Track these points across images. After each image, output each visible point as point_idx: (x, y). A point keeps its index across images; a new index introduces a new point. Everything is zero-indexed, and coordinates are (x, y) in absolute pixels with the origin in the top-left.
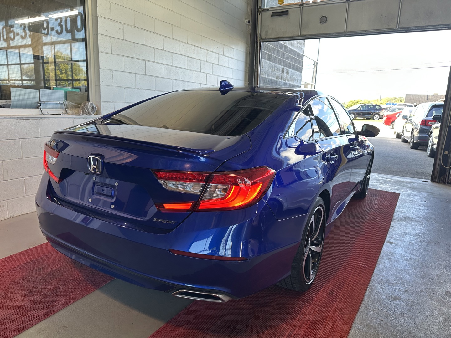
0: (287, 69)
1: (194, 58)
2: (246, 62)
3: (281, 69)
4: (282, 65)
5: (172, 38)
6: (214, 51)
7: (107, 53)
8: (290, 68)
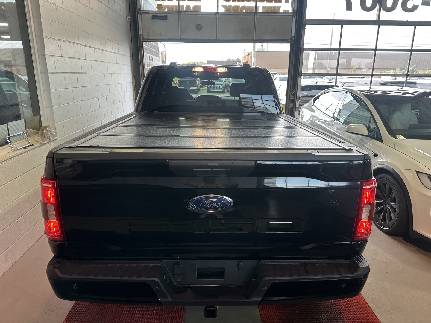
0: (152, 56)
1: (103, 62)
2: (131, 56)
3: (148, 57)
4: (149, 54)
5: (89, 47)
6: (114, 52)
7: (54, 73)
8: (153, 55)
